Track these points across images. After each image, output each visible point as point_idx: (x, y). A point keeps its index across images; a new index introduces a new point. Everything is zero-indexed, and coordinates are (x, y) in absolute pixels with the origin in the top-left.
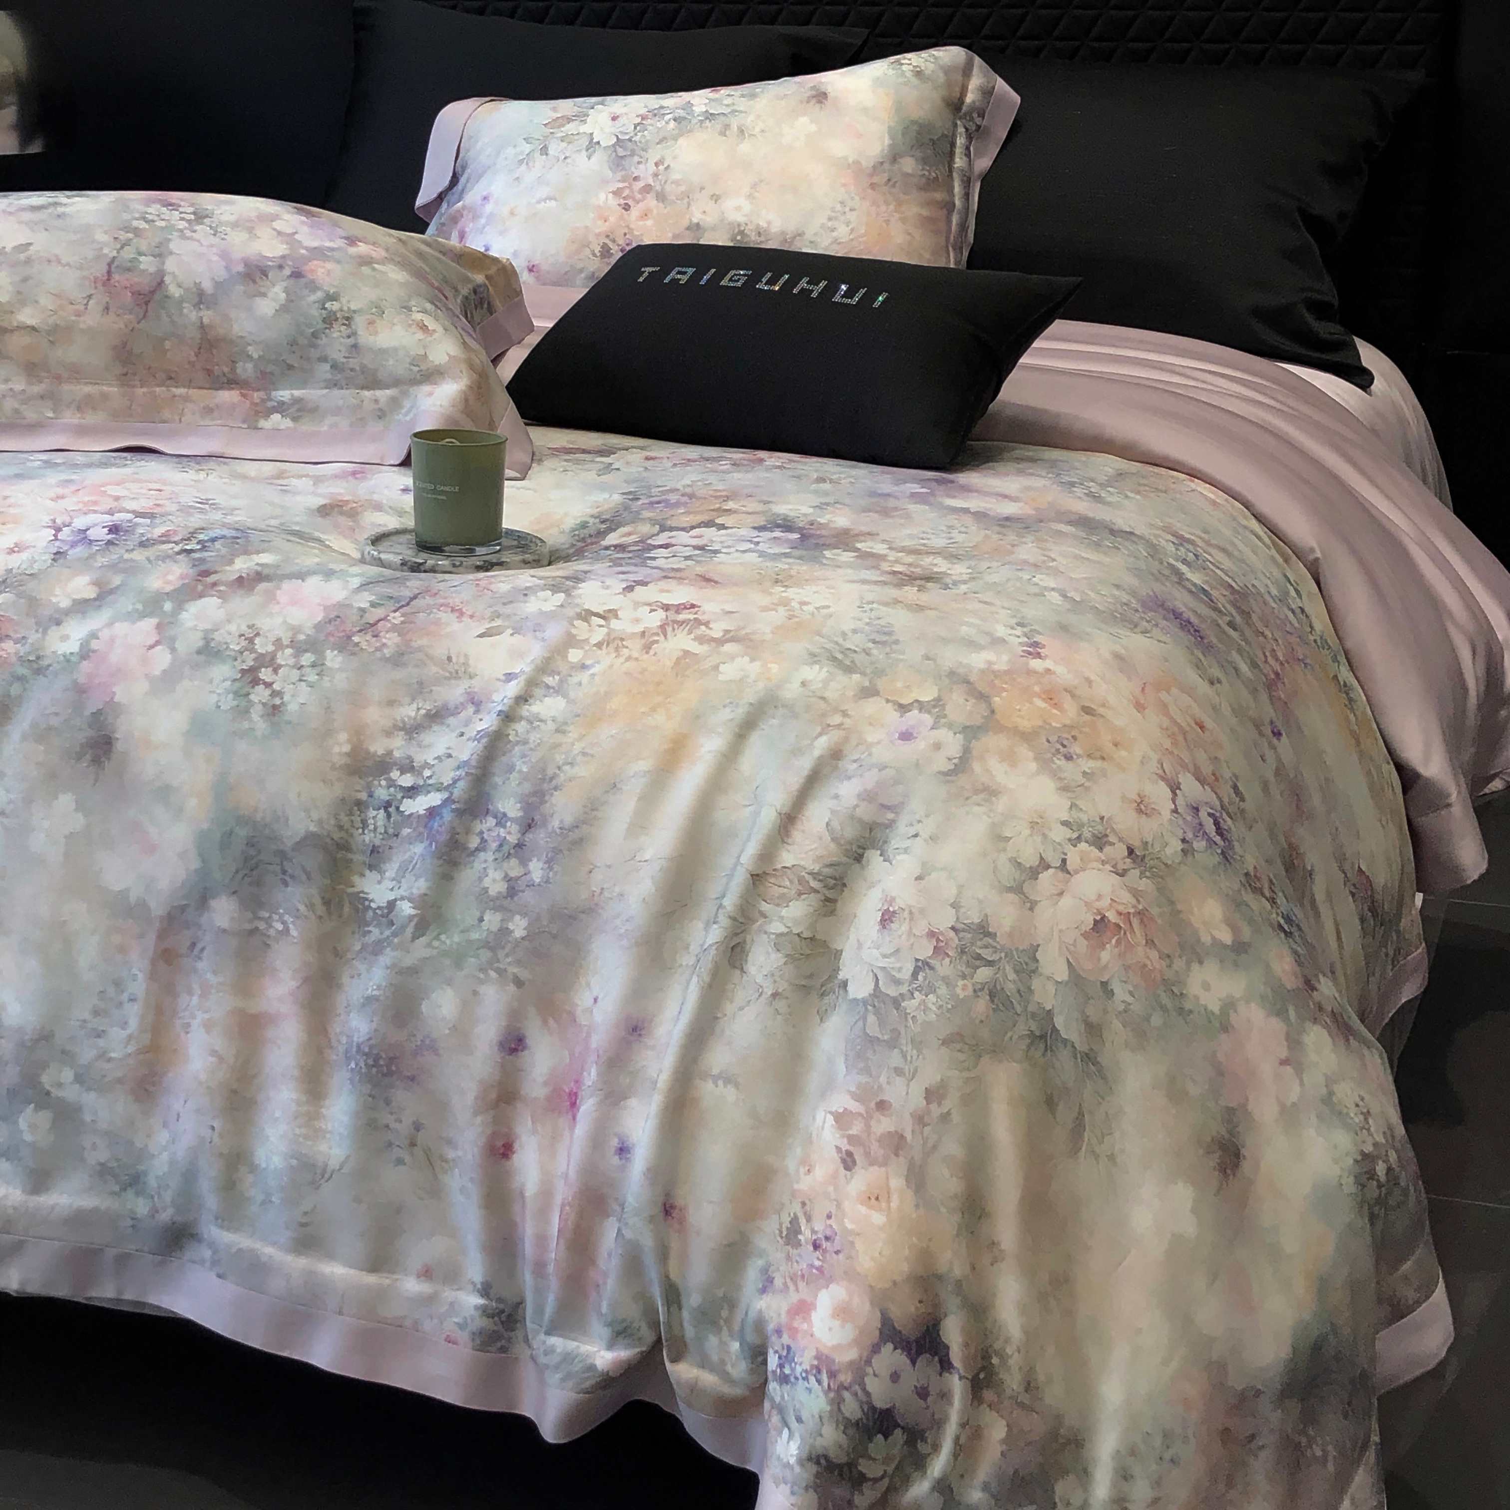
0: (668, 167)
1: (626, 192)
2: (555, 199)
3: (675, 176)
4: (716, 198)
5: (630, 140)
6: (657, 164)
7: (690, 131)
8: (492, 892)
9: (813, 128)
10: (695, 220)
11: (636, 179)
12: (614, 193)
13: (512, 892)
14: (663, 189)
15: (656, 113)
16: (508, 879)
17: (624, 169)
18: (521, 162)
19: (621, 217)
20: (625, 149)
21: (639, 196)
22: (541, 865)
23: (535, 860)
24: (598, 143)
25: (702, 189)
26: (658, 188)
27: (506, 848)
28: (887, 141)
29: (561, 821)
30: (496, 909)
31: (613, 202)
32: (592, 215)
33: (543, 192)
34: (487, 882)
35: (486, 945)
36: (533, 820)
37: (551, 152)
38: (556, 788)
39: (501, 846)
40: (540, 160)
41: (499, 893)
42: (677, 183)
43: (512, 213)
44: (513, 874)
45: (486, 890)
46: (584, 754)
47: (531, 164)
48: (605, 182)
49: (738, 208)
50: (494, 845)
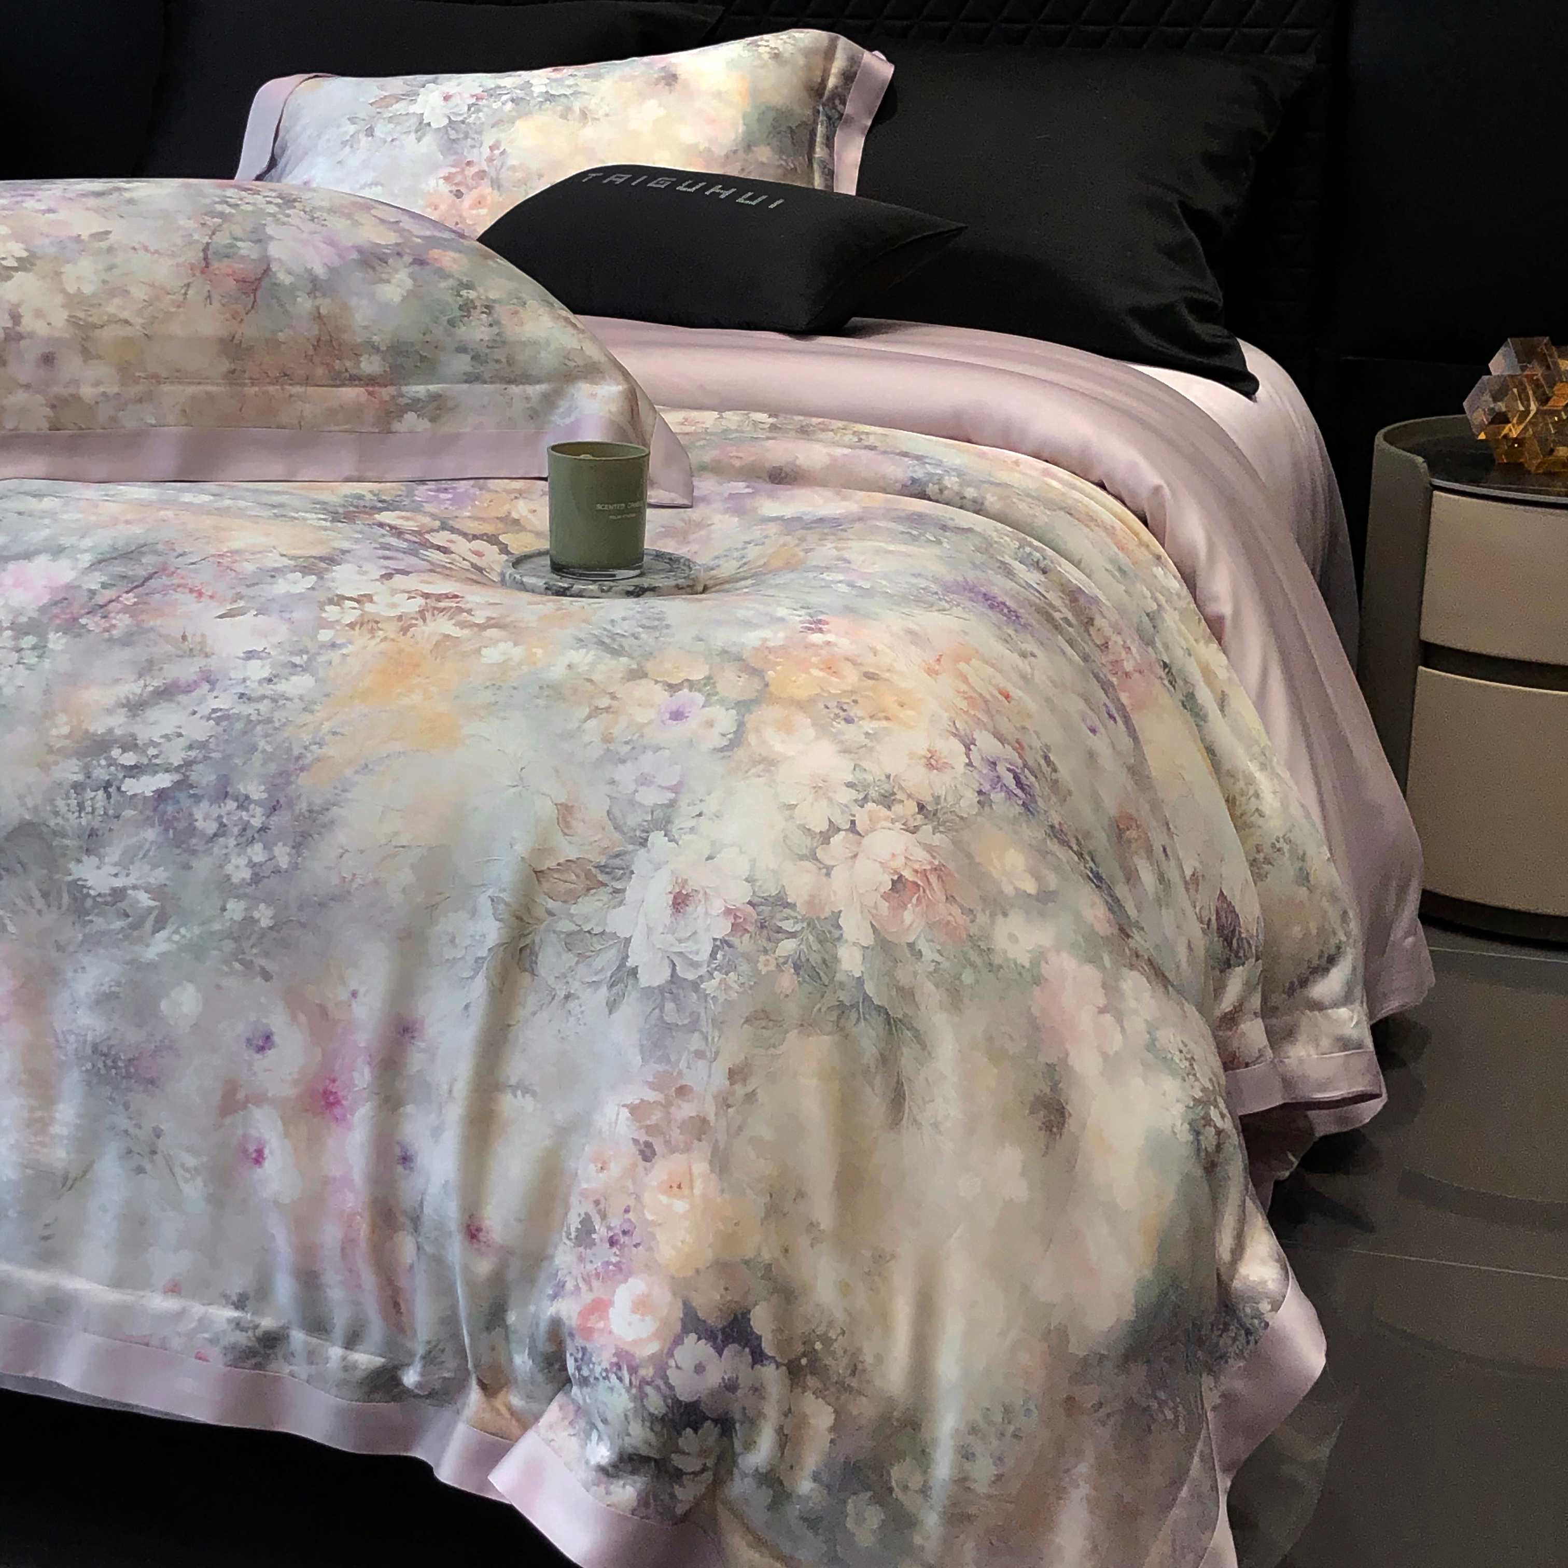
0: (503, 153)
1: (458, 178)
2: (382, 185)
3: (512, 161)
5: (463, 122)
6: (492, 148)
7: (530, 113)
8: (235, 880)
9: (662, 112)
11: (469, 163)
12: (447, 179)
13: (256, 879)
14: (498, 175)
15: (492, 93)
16: (252, 865)
17: (456, 153)
18: (344, 143)
19: (453, 205)
20: (457, 132)
21: (472, 183)
22: (288, 849)
23: (280, 844)
24: (429, 124)
25: (541, 175)
26: (493, 174)
27: (249, 833)
28: (741, 128)
29: (310, 804)
30: (238, 897)
31: (444, 188)
32: (420, 202)
33: (369, 177)
34: (229, 869)
35: (229, 935)
36: (278, 802)
37: (378, 133)
38: (302, 769)
39: (244, 830)
40: (364, 140)
41: (244, 879)
42: (513, 168)
44: (256, 859)
45: (228, 877)
46: (334, 733)
47: (355, 146)
48: (435, 167)
50: (236, 830)
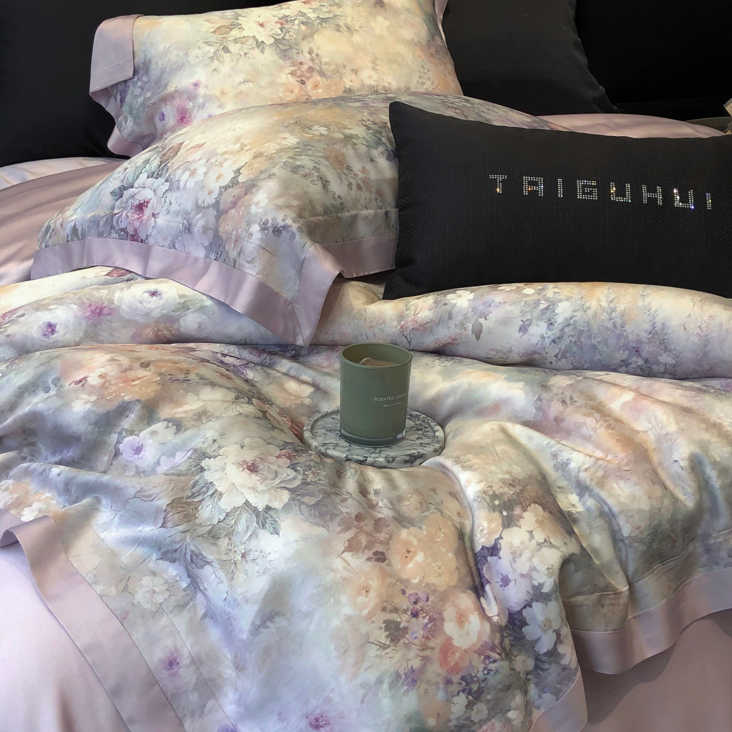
0: (317, 55)
1: (299, 73)
2: (251, 81)
3: (325, 60)
4: (355, 71)
5: (283, 39)
7: (317, 30)
9: (387, 23)
10: (347, 87)
11: (301, 64)
12: (290, 74)
14: (321, 69)
15: (286, 20)
17: (290, 58)
18: (212, 58)
19: (301, 89)
20: (284, 45)
21: (307, 75)
24: (263, 42)
25: (345, 66)
26: (318, 68)
31: (292, 79)
32: (281, 89)
33: (240, 78)
37: (231, 50)
40: (226, 56)
42: (326, 63)
43: (223, 93)
47: (221, 59)
48: (281, 68)
49: (370, 77)
